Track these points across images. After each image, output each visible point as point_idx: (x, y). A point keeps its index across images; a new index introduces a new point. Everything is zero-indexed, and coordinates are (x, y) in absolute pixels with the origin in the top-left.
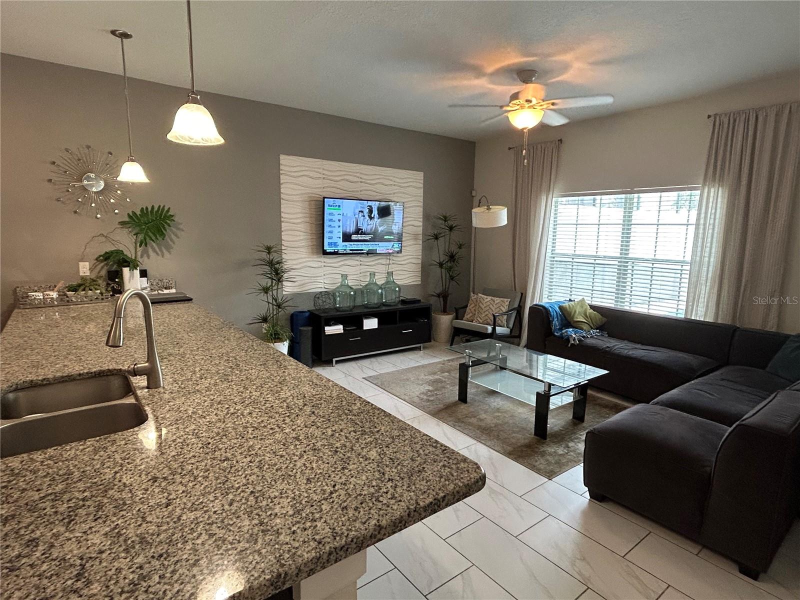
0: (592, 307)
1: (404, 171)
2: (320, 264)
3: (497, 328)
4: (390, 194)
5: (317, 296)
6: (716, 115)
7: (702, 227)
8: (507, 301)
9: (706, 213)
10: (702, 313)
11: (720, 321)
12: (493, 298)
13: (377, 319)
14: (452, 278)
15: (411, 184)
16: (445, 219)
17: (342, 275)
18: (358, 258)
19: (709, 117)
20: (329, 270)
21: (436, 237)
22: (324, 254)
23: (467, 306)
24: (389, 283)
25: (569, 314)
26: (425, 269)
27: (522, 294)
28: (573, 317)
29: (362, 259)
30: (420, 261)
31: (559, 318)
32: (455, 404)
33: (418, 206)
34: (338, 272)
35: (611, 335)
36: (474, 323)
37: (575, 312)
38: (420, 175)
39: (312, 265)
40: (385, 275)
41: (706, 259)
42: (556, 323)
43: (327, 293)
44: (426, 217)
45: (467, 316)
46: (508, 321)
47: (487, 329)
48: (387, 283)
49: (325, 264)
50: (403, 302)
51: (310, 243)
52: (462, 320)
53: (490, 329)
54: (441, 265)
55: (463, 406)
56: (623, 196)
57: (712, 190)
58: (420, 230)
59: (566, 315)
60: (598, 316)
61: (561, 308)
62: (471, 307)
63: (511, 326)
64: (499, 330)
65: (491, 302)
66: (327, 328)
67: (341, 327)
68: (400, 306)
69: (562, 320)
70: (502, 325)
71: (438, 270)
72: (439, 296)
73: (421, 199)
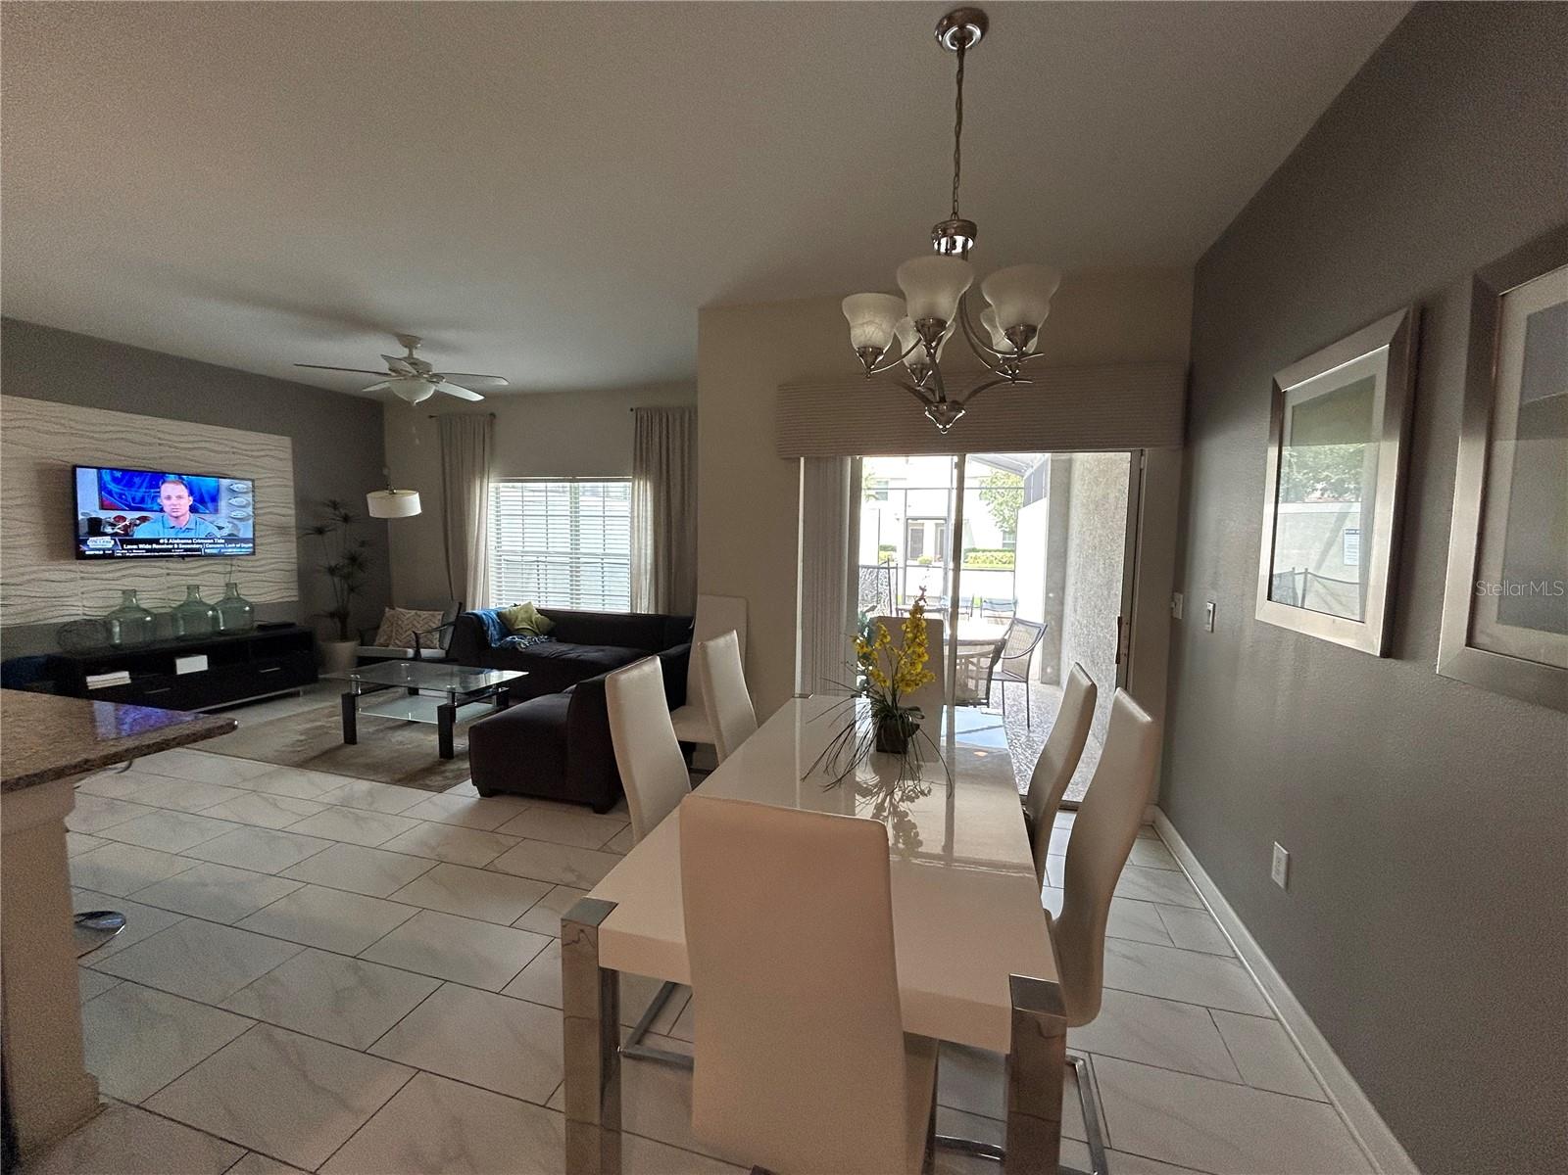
0: (540, 611)
1: (253, 434)
2: (71, 575)
3: (422, 650)
4: (224, 466)
5: (65, 630)
6: (637, 409)
7: (636, 520)
8: (439, 615)
9: (638, 505)
10: (645, 607)
11: (660, 613)
12: (419, 612)
13: (205, 657)
14: (352, 589)
15: (268, 453)
16: (335, 505)
17: (124, 592)
18: (162, 563)
19: (632, 410)
20: (92, 584)
21: (320, 531)
22: (78, 558)
23: (378, 627)
24: (232, 600)
25: (509, 620)
26: (305, 578)
27: (460, 604)
28: (513, 624)
29: (170, 565)
30: (295, 567)
31: (497, 627)
32: (339, 748)
33: (286, 486)
34: (117, 587)
35: (559, 641)
36: (391, 648)
37: (517, 618)
38: (286, 441)
39: (53, 577)
40: (222, 590)
41: (643, 551)
42: (493, 632)
43: (90, 623)
44: (302, 502)
45: (381, 639)
46: (441, 641)
47: (406, 652)
48: (227, 600)
49: (83, 575)
50: (261, 628)
51: (45, 541)
52: (372, 645)
53: (411, 652)
54: (332, 571)
55: (350, 749)
56: (568, 484)
57: (642, 483)
58: (292, 521)
59: (507, 623)
60: (546, 620)
61: (499, 615)
62: (384, 627)
63: (446, 645)
64: (425, 652)
65: (416, 617)
66: (89, 679)
67: (126, 674)
68: (256, 634)
69: (500, 629)
70: (432, 645)
71: (327, 578)
72: (332, 615)
73: (290, 476)
